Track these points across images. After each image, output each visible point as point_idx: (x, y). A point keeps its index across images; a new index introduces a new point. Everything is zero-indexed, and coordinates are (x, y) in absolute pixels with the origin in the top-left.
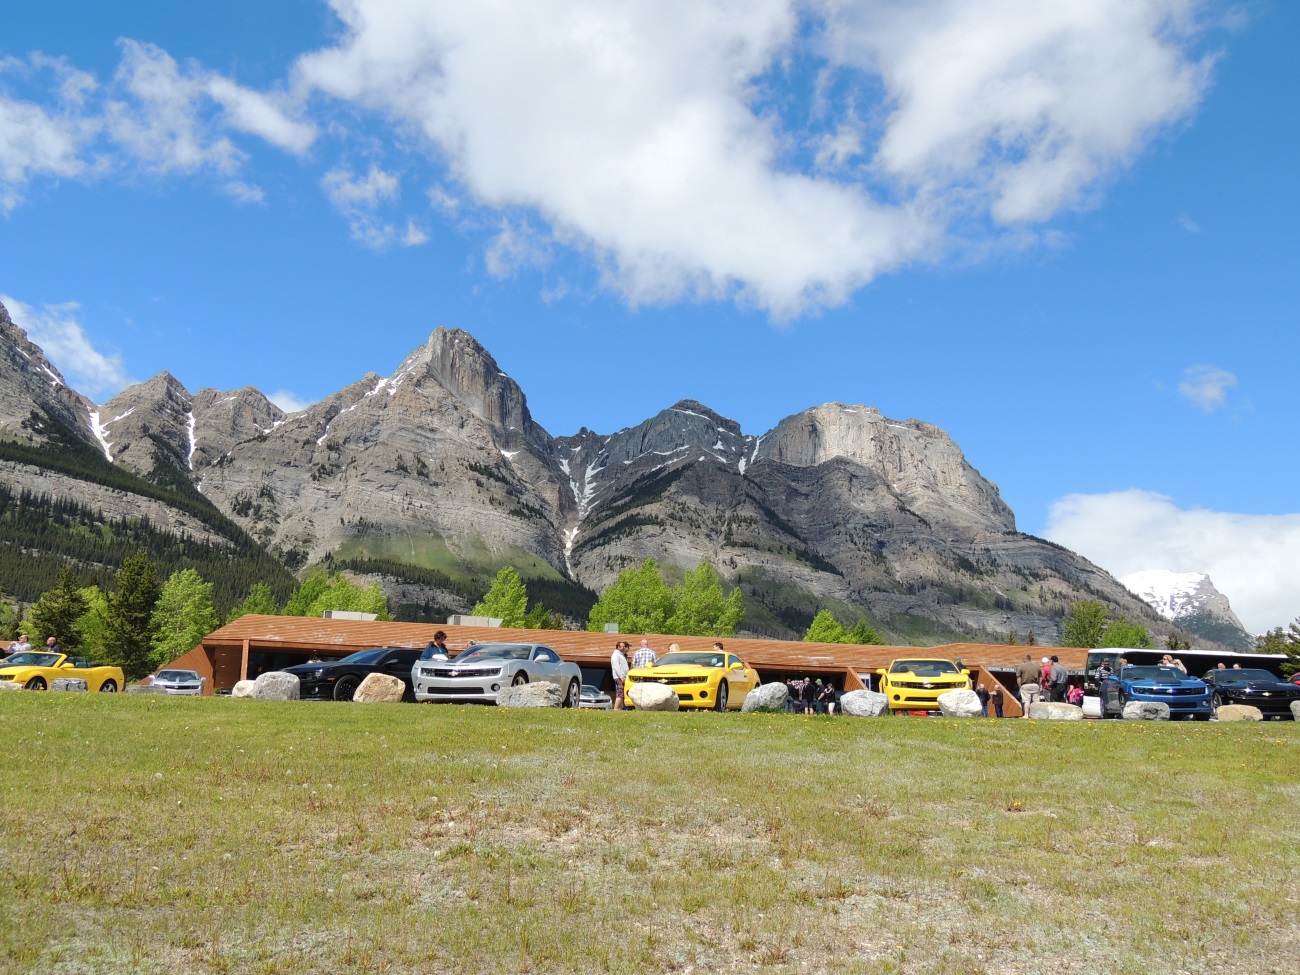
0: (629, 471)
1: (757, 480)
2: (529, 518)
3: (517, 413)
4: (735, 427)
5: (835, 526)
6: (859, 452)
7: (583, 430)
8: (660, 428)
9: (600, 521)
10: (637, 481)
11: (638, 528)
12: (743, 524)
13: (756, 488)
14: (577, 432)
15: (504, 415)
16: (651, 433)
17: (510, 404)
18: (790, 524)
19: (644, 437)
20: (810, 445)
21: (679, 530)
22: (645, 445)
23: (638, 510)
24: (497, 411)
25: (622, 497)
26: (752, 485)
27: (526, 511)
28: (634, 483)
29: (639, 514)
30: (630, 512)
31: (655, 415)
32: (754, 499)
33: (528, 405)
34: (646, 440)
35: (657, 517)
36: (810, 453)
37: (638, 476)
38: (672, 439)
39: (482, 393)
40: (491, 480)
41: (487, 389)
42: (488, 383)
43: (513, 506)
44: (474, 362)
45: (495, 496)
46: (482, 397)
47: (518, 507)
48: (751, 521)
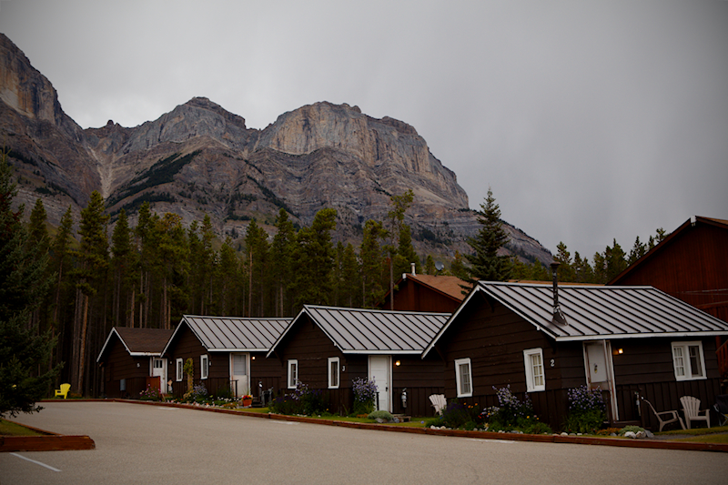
0: (149, 157)
1: (258, 165)
2: (54, 195)
3: (49, 106)
4: (240, 121)
5: (322, 204)
6: (343, 143)
7: (111, 122)
8: (176, 120)
9: (120, 198)
10: (155, 165)
11: (152, 204)
12: (243, 201)
13: (257, 171)
15: (37, 107)
16: (168, 124)
17: (42, 98)
18: (285, 202)
19: (162, 128)
20: (304, 137)
21: (188, 206)
22: (163, 134)
23: (153, 189)
24: (30, 103)
25: (140, 179)
26: (253, 168)
27: (51, 189)
28: (152, 167)
29: (153, 192)
30: (145, 191)
31: (172, 110)
32: (254, 180)
34: (164, 131)
35: (168, 195)
36: (304, 143)
37: (156, 161)
38: (186, 130)
39: (17, 87)
40: (20, 162)
41: (21, 84)
42: (21, 79)
43: (39, 185)
44: (9, 59)
45: (23, 176)
46: (16, 91)
47: (44, 186)
48: (251, 198)
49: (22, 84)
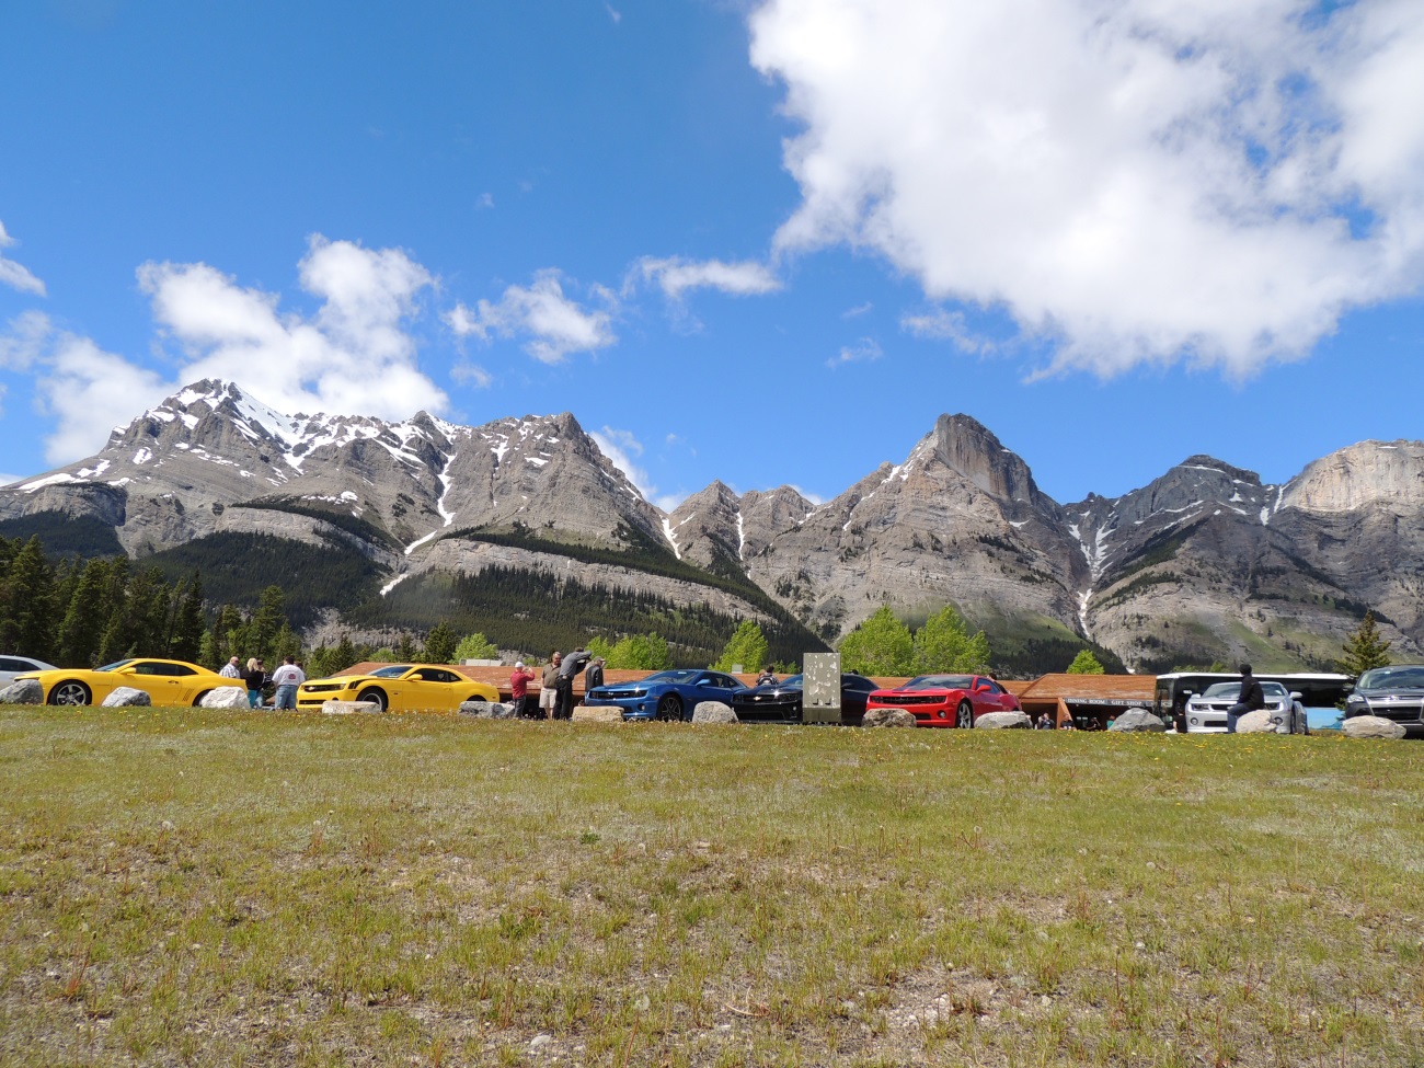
0: (1141, 531)
1: (1283, 529)
2: (1040, 582)
3: (1023, 485)
4: (1253, 478)
5: (1380, 572)
6: (1403, 490)
7: (1091, 495)
8: (1171, 486)
9: (1113, 581)
10: (1150, 540)
11: (1153, 586)
12: (1269, 576)
13: (1282, 537)
14: (1085, 497)
15: (1010, 489)
16: (1162, 491)
17: (1016, 478)
18: (1325, 573)
19: (1154, 496)
20: (1343, 489)
21: (1197, 586)
22: (1155, 503)
23: (1152, 569)
24: (1003, 485)
25: (1134, 557)
26: (1277, 535)
27: (1037, 577)
28: (1147, 543)
29: (1153, 572)
30: (1143, 571)
31: (1164, 474)
32: (1280, 549)
33: (1033, 477)
34: (1156, 499)
35: (1172, 574)
36: (1344, 496)
37: (1150, 535)
38: (1184, 496)
39: (989, 470)
40: (1001, 550)
41: (992, 466)
42: (992, 460)
43: (1024, 573)
44: (978, 441)
45: (1006, 565)
46: (988, 473)
47: (1029, 573)
48: (1278, 572)
49: (993, 464)
